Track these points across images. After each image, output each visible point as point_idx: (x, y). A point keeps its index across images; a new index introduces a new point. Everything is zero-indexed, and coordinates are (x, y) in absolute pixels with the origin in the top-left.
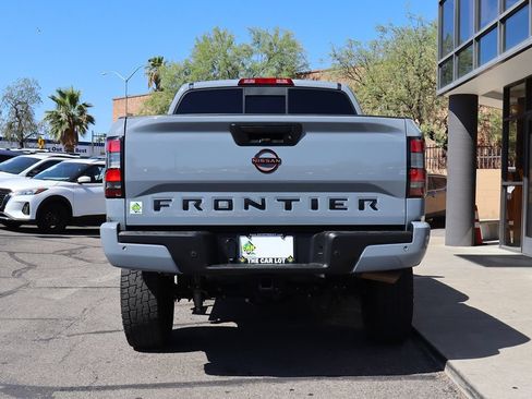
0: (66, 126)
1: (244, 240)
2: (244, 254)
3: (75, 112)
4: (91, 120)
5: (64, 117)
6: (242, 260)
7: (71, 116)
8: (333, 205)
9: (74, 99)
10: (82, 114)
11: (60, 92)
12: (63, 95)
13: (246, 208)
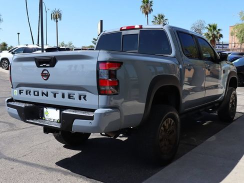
0: (211, 38)
1: (45, 109)
2: (45, 116)
3: (215, 32)
4: (221, 36)
5: (211, 34)
6: (44, 119)
7: (214, 34)
8: (69, 97)
9: (215, 28)
10: (218, 33)
11: (209, 25)
12: (210, 26)
13: (43, 96)
